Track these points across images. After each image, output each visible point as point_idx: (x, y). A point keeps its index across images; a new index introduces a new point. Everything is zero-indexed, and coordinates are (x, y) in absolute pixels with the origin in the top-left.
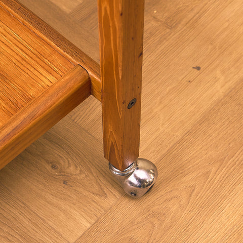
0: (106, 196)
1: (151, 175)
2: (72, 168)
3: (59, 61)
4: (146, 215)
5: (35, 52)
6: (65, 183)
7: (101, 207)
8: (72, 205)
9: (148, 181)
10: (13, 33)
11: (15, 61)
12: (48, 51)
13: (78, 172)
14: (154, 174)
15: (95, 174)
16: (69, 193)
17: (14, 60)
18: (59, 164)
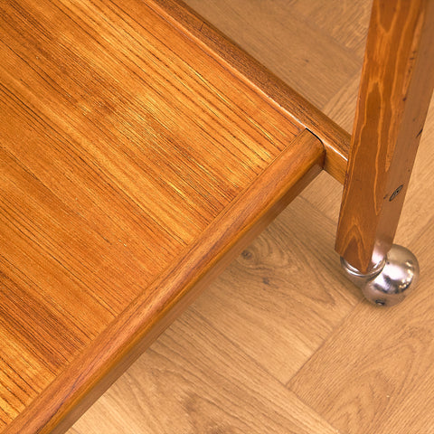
0: (333, 303)
1: (409, 271)
2: (275, 257)
3: (273, 122)
4: (400, 334)
5: (232, 106)
6: (266, 281)
7: (327, 321)
8: (280, 320)
9: (403, 281)
10: (193, 72)
11: (202, 124)
12: (252, 103)
13: (285, 262)
14: (413, 270)
15: (312, 266)
16: (274, 300)
17: (199, 122)
18: (254, 249)
